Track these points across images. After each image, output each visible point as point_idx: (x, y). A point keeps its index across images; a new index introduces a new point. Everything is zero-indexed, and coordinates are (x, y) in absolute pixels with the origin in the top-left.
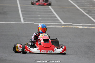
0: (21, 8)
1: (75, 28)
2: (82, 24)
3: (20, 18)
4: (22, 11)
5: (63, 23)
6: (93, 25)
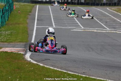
0: (53, 17)
1: (91, 31)
2: (96, 29)
3: (52, 24)
4: (54, 19)
5: (83, 28)
6: (104, 29)
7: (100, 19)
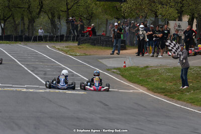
1: (16, 91)
2: (26, 86)
6: (40, 87)
7: (33, 67)
